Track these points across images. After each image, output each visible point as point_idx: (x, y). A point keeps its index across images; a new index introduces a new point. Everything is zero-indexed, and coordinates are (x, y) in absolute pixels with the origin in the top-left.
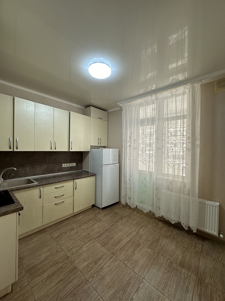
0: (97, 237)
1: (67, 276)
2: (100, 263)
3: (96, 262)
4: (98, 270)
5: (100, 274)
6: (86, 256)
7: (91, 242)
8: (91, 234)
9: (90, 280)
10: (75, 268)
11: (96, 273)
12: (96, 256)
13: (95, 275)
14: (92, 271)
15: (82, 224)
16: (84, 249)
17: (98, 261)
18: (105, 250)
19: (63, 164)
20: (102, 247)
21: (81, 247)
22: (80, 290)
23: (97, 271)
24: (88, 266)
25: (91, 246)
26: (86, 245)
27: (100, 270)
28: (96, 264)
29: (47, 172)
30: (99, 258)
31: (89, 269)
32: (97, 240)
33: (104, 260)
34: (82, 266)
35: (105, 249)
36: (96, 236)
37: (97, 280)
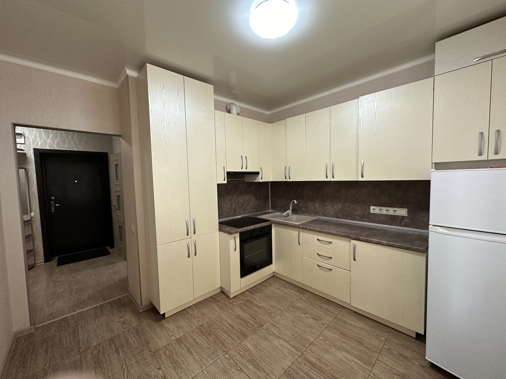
0: (306, 359)
1: (237, 331)
2: (251, 367)
3: (252, 361)
4: (240, 365)
5: (232, 367)
6: (263, 346)
7: (293, 349)
8: (314, 348)
9: (227, 356)
10: (245, 336)
11: (234, 363)
12: (264, 361)
13: (232, 361)
14: (238, 357)
15: (338, 330)
16: (277, 342)
17: (254, 365)
18: (276, 376)
19: (372, 207)
20: (283, 369)
21: (279, 337)
22: (218, 346)
23: (237, 364)
24: (247, 350)
25: (283, 351)
26: (286, 344)
27: (239, 368)
28: (249, 361)
29: (342, 215)
30: (260, 366)
31: (241, 353)
32: (300, 359)
33: (255, 373)
34: (247, 344)
35: (279, 376)
36: (309, 357)
37: (225, 364)
